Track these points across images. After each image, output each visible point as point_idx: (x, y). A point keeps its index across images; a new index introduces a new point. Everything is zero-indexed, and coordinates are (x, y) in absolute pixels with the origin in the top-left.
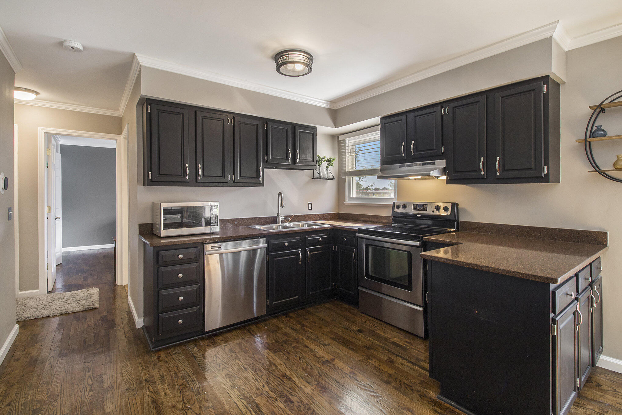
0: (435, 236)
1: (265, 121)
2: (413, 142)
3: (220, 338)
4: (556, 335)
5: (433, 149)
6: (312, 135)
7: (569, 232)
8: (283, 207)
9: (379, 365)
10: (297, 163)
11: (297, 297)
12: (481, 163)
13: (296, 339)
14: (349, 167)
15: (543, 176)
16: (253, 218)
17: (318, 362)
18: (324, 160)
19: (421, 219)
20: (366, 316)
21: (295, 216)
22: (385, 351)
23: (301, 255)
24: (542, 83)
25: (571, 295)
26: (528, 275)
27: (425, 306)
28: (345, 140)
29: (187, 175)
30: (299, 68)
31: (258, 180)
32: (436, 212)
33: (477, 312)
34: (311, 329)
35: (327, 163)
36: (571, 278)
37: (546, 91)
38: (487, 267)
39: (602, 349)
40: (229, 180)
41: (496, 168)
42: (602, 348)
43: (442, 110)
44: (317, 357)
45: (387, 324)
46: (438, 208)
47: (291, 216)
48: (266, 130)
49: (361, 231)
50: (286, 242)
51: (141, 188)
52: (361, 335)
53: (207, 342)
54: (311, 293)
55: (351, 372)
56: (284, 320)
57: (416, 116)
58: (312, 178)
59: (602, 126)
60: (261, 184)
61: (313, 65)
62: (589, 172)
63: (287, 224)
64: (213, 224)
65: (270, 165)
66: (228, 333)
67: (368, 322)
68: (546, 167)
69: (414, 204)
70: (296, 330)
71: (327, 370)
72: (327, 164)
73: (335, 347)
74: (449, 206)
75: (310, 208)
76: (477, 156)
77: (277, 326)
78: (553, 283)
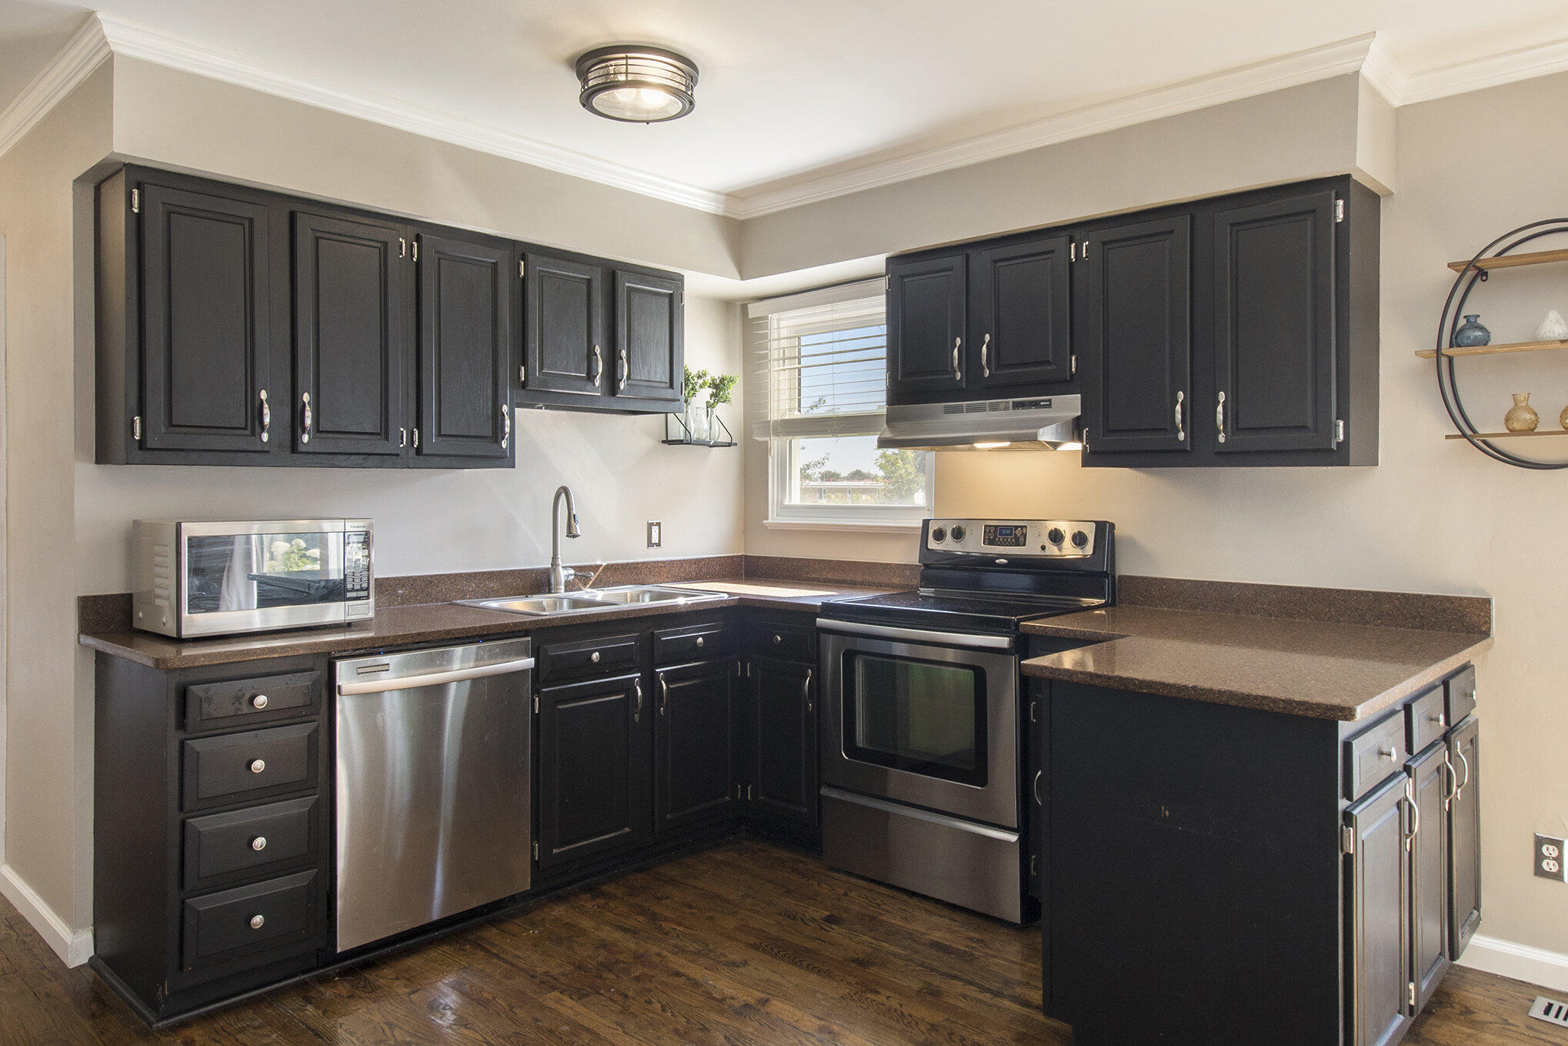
0: (1051, 618)
1: (521, 250)
2: (987, 337)
3: (387, 972)
4: (1351, 852)
5: (1047, 362)
6: (667, 300)
7: (1398, 599)
8: (574, 536)
9: (901, 1005)
10: (622, 392)
11: (627, 829)
12: (1178, 408)
13: (638, 957)
14: (780, 408)
15: (1334, 447)
16: (470, 575)
17: (721, 1012)
18: (701, 381)
19: (1006, 572)
20: (844, 877)
21: (608, 567)
22: (914, 968)
23: (640, 693)
24: (1333, 196)
25: (1390, 755)
26: (1288, 702)
27: (1025, 827)
28: (766, 318)
29: (263, 429)
30: (655, 100)
31: (495, 445)
32: (1053, 551)
33: (1167, 813)
34: (680, 925)
35: (711, 391)
36: (1392, 713)
37: (1341, 216)
38: (1194, 688)
39: (1479, 918)
40: (402, 446)
41: (1216, 422)
42: (1479, 915)
43: (1070, 248)
44: (716, 999)
45: (913, 894)
46: (1056, 537)
47: (595, 568)
48: (524, 280)
49: (829, 610)
50: (594, 651)
51: (87, 471)
52: (836, 932)
53: (343, 988)
54: (668, 816)
55: (821, 1030)
56: (589, 905)
57: (996, 261)
58: (663, 442)
59: (1479, 316)
60: (505, 460)
61: (698, 93)
62: (1447, 437)
63: (586, 594)
64: (354, 594)
65: (534, 395)
66: (408, 955)
67: (853, 894)
68: (1341, 423)
69: (986, 526)
70: (634, 932)
71: (751, 1030)
72: (711, 396)
73: (761, 968)
74: (1090, 532)
75: (655, 540)
76: (1168, 389)
77: (570, 926)
78: (1346, 719)
